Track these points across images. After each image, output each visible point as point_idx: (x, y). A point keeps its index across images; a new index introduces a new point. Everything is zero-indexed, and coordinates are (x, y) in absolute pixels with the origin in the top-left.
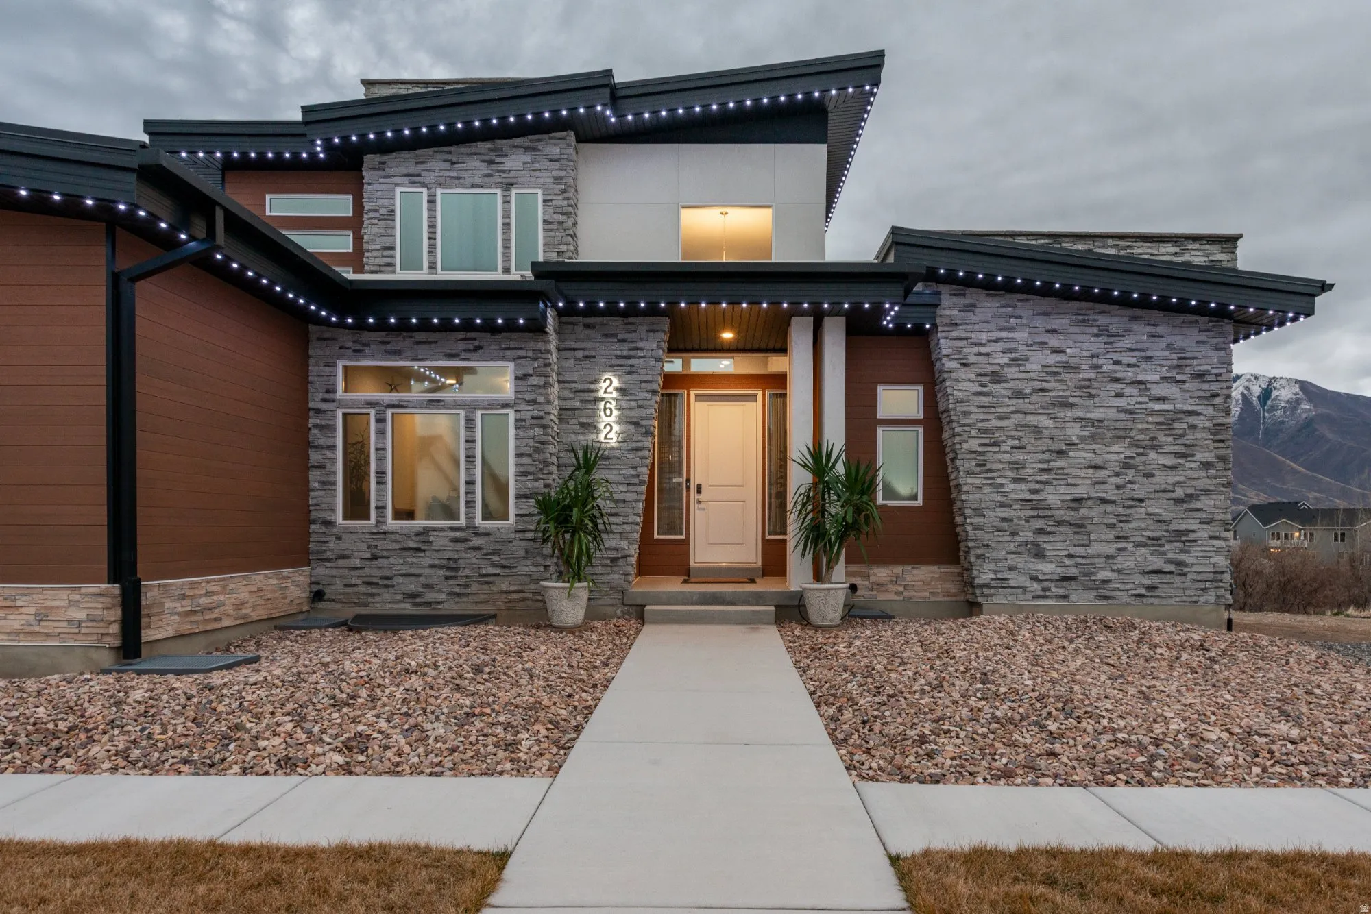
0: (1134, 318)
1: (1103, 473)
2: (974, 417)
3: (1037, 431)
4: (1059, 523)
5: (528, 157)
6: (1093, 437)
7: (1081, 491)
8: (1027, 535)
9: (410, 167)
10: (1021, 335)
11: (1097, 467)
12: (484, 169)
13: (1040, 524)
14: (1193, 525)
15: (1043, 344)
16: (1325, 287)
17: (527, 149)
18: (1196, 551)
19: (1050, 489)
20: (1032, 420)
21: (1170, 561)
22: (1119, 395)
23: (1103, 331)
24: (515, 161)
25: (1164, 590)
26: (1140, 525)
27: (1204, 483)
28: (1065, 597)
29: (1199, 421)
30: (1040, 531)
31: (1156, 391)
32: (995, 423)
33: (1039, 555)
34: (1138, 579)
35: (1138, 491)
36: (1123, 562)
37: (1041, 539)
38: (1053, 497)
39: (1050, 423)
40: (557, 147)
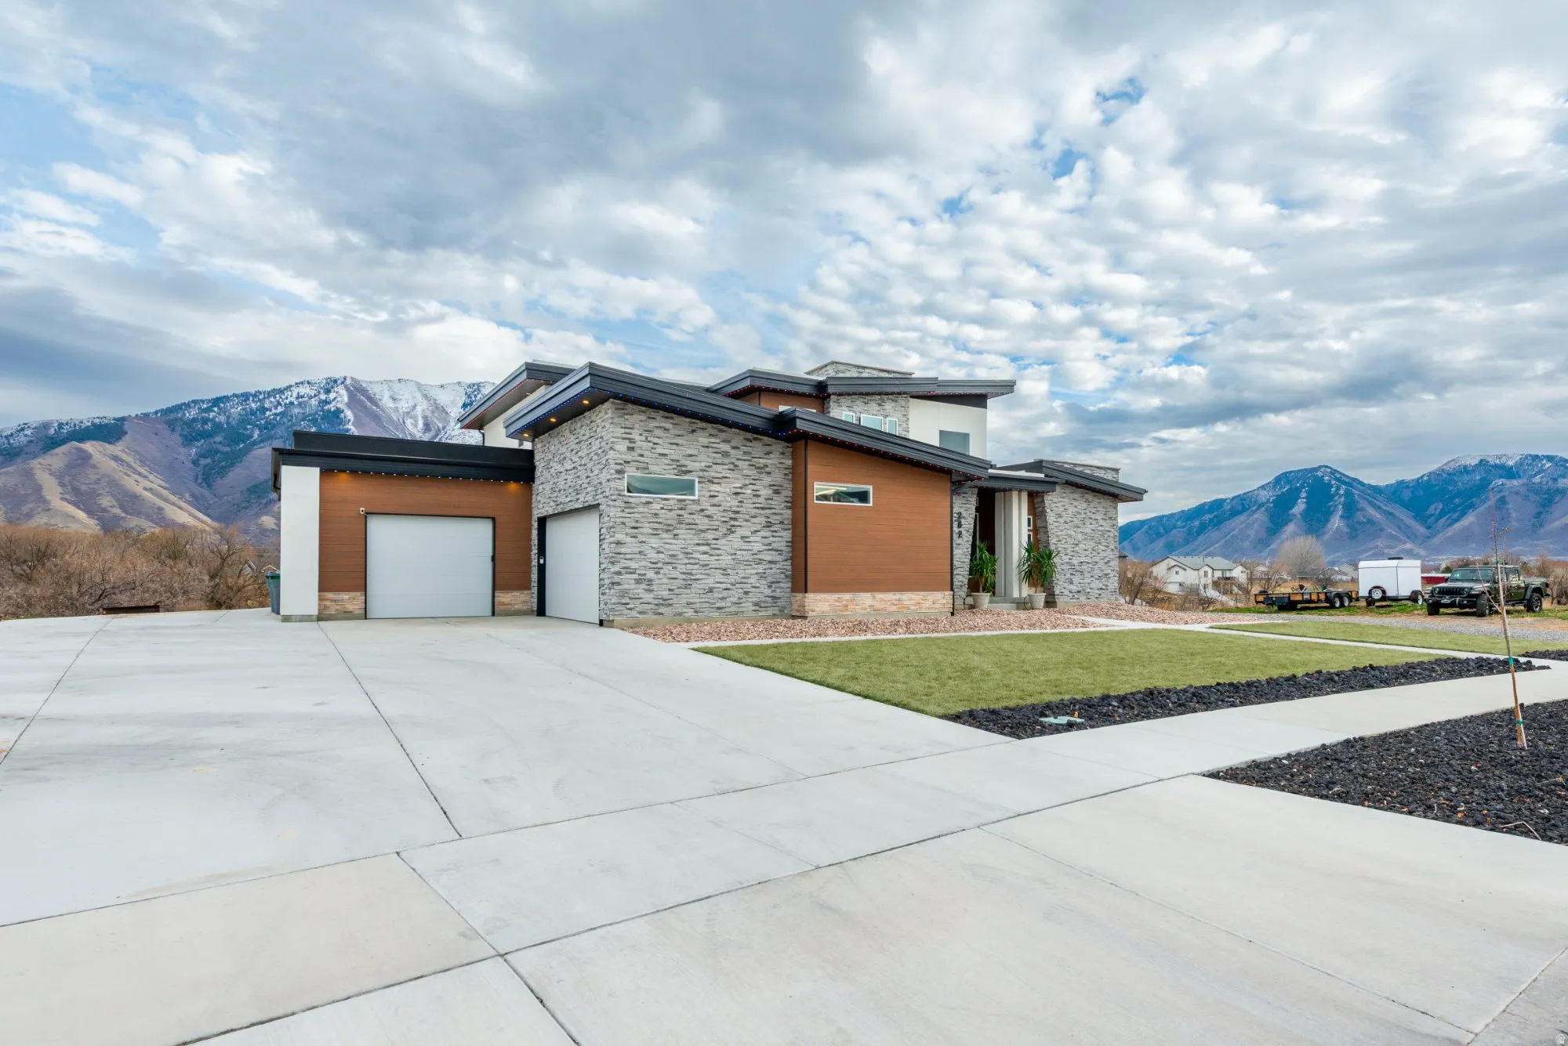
0: (1095, 496)
1: (1087, 552)
2: (1055, 530)
3: (1070, 536)
4: (1077, 571)
5: (893, 404)
6: (1085, 539)
7: (1083, 559)
8: (1068, 576)
9: (849, 403)
10: (1066, 500)
11: (1086, 550)
12: (878, 408)
13: (1071, 571)
14: (1109, 571)
15: (1072, 504)
16: (1146, 492)
17: (893, 400)
18: (1110, 581)
19: (1074, 558)
20: (1069, 532)
21: (1104, 585)
22: (1091, 524)
23: (1087, 501)
24: (889, 406)
25: (1103, 595)
26: (1096, 573)
27: (1112, 557)
28: (1078, 598)
29: (1111, 534)
30: (1072, 574)
31: (1100, 523)
32: (1060, 533)
33: (1072, 583)
34: (1096, 591)
35: (1096, 559)
36: (1093, 585)
37: (1072, 577)
38: (1075, 561)
39: (1074, 533)
40: (902, 401)
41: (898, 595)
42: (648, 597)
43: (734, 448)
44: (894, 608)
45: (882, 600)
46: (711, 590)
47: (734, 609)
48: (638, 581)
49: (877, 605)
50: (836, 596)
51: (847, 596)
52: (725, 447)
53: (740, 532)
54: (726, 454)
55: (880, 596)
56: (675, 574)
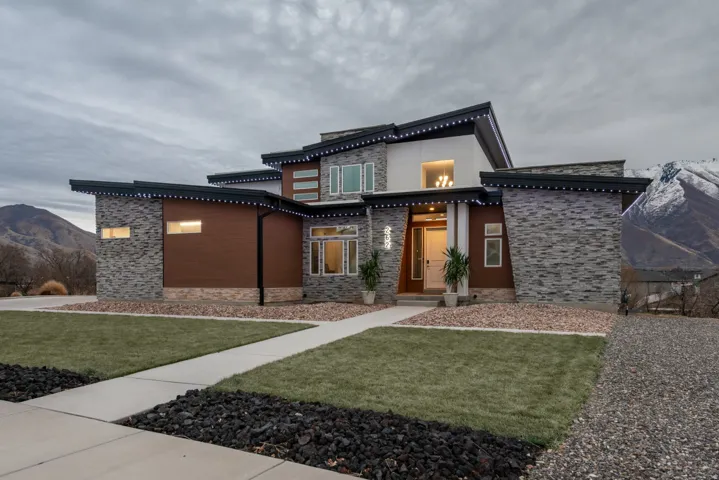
1: (567, 254)
3: (540, 239)
4: (549, 273)
5: (369, 152)
6: (563, 240)
7: (558, 261)
8: (536, 277)
9: (334, 160)
10: (534, 204)
11: (564, 252)
12: (357, 158)
13: (541, 273)
14: (604, 273)
15: (542, 207)
17: (369, 150)
18: (605, 283)
19: (545, 260)
20: (538, 235)
21: (594, 287)
22: (573, 224)
23: (567, 201)
24: (366, 154)
25: (591, 298)
26: (582, 273)
27: (609, 257)
28: (551, 300)
29: (607, 233)
30: (542, 276)
31: (589, 222)
32: (524, 237)
33: (541, 284)
34: (581, 294)
35: (581, 260)
36: (575, 287)
37: (542, 279)
38: (546, 263)
39: (545, 236)
40: (378, 149)
41: (218, 290)
42: (110, 288)
43: (146, 208)
44: (216, 298)
45: (208, 293)
46: (136, 285)
47: (147, 296)
48: (107, 281)
49: (205, 296)
50: (180, 290)
51: (186, 290)
52: (141, 208)
53: (149, 254)
54: (142, 212)
55: (206, 290)
56: (121, 277)
